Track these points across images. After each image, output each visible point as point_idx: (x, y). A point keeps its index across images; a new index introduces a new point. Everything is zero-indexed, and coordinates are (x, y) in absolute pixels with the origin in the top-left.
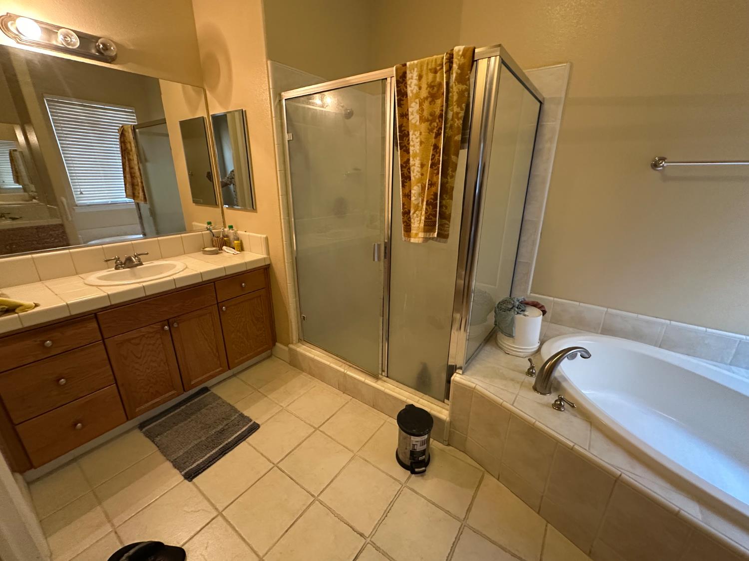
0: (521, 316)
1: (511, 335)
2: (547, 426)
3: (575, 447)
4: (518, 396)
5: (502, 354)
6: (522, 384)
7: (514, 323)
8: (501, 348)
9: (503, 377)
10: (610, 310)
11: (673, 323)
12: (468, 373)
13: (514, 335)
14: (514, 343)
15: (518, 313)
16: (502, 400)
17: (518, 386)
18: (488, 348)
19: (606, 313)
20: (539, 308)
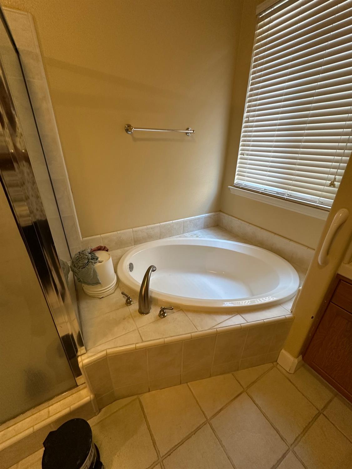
0: (98, 264)
1: (97, 283)
2: (171, 337)
3: (192, 335)
4: (139, 329)
5: (98, 301)
6: (132, 316)
7: (96, 272)
8: (93, 297)
9: (117, 322)
10: (134, 229)
11: (161, 224)
12: (90, 344)
13: (100, 282)
14: (102, 287)
15: (95, 263)
16: (133, 344)
17: (131, 321)
18: (84, 305)
19: (133, 232)
20: (103, 250)
